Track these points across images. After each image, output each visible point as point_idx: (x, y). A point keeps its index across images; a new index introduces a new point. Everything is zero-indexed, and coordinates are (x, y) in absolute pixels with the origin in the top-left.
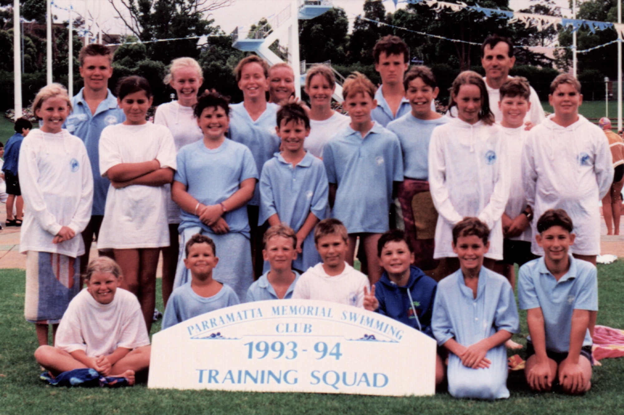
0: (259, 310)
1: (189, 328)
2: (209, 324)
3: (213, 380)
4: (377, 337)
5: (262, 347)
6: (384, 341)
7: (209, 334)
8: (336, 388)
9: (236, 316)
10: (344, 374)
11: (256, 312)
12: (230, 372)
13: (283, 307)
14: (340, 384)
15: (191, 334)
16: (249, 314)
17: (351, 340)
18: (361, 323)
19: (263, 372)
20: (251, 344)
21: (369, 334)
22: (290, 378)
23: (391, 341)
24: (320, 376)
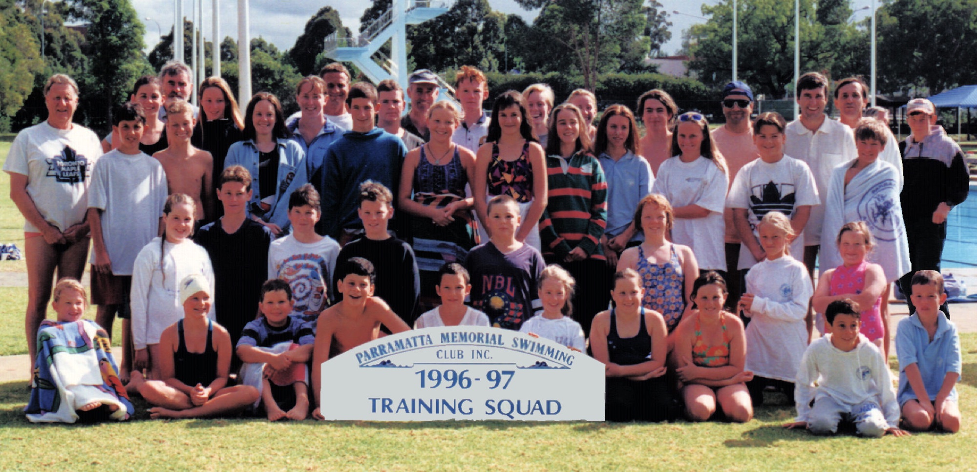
0: (428, 336)
1: (357, 355)
2: (378, 351)
3: (386, 409)
4: (549, 364)
5: (435, 375)
6: (556, 368)
7: (378, 362)
8: (512, 417)
9: (404, 342)
10: (519, 402)
11: (425, 339)
12: (403, 401)
13: (453, 334)
14: (515, 414)
15: (360, 362)
16: (418, 341)
17: (523, 368)
18: (532, 350)
19: (437, 401)
20: (423, 373)
21: (541, 361)
22: (465, 407)
23: (562, 368)
24: (495, 405)
